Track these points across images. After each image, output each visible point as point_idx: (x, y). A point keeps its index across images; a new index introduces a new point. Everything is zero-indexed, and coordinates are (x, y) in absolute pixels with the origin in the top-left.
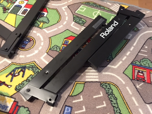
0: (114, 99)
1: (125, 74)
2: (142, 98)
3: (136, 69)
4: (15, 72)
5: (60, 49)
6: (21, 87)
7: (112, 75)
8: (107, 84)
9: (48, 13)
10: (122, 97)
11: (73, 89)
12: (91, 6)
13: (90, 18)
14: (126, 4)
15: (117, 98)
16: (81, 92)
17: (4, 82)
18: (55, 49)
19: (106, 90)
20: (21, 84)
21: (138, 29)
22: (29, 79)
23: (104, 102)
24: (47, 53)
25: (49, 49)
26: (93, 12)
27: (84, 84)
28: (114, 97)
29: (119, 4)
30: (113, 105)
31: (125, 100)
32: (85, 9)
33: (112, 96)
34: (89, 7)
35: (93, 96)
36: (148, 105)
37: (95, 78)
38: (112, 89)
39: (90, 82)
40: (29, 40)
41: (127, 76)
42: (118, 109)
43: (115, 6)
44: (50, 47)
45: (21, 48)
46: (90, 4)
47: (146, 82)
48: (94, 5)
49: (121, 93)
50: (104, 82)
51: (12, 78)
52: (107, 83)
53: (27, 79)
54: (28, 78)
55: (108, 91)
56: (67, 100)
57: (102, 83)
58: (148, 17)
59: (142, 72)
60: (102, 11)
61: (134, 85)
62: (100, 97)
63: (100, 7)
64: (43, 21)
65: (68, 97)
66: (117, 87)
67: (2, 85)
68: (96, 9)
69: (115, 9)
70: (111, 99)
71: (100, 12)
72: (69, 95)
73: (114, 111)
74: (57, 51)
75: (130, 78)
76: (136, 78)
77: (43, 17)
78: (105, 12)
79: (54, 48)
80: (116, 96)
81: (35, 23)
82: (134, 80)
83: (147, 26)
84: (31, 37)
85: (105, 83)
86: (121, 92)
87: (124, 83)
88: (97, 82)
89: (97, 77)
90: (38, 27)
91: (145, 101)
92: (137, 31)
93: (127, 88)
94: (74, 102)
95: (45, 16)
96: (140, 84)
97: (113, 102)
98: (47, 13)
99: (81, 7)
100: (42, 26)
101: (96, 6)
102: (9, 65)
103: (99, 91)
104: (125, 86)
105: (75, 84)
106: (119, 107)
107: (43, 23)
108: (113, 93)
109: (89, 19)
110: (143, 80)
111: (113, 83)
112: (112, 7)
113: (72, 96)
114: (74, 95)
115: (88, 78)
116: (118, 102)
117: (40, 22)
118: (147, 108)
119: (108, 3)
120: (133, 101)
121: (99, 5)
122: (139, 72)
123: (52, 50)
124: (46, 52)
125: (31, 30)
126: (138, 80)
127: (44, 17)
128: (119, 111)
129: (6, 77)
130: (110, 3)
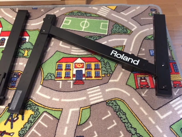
0: (123, 115)
1: (128, 85)
2: (150, 106)
3: (138, 77)
4: (13, 116)
5: (55, 76)
6: (24, 131)
7: (115, 90)
8: (113, 102)
9: (30, 37)
10: (130, 110)
11: (80, 117)
12: (76, 16)
13: (78, 30)
14: (113, 4)
15: (125, 113)
16: (88, 118)
17: (4, 131)
18: (50, 78)
19: (114, 108)
20: (24, 128)
21: (132, 32)
22: (30, 120)
23: (114, 121)
24: (42, 85)
25: (42, 80)
26: (81, 22)
27: (90, 108)
28: (123, 113)
29: (106, 7)
30: (123, 121)
31: (133, 112)
32: (70, 21)
33: (120, 112)
34: (74, 18)
35: (101, 119)
36: (156, 111)
37: (100, 99)
38: (119, 105)
39: (95, 104)
40: (18, 75)
41: (131, 86)
42: (129, 124)
43: (102, 9)
44: (44, 77)
45: (11, 88)
46: (75, 14)
47: (150, 87)
48: (80, 14)
49: (128, 107)
50: (109, 99)
51: (11, 124)
52: (112, 100)
53: (28, 121)
54: (28, 119)
55: (115, 109)
56: (76, 131)
57: (108, 101)
58: (139, 14)
59: (144, 78)
60: (89, 19)
61: (140, 94)
62: (109, 117)
63: (86, 15)
64: (27, 48)
65: (76, 127)
66: (123, 101)
67: (3, 135)
68: (82, 18)
69: (102, 14)
70: (120, 116)
71: (87, 21)
72: (77, 125)
73: (126, 127)
74: (52, 80)
75: (134, 88)
76: (139, 86)
77: (25, 43)
78: (93, 19)
79: (48, 77)
80: (124, 111)
81: (19, 52)
82: (138, 88)
83: (140, 25)
84: (19, 71)
85: (111, 101)
86: (128, 105)
87: (129, 95)
88: (102, 102)
89: (101, 96)
90: (23, 57)
91: (153, 108)
92: (130, 33)
93: (133, 99)
94: (84, 130)
95: (27, 41)
96: (145, 91)
97: (122, 118)
98: (28, 37)
99: (65, 20)
100: (27, 54)
101: (82, 15)
102: (4, 111)
103: (106, 111)
104: (131, 97)
105: (81, 110)
106: (129, 121)
107: (27, 50)
108: (120, 109)
109: (77, 32)
110: (147, 86)
111: (119, 98)
112: (99, 12)
113: (81, 125)
114: (82, 123)
115: (92, 101)
116: (128, 117)
117: (24, 50)
118: (157, 115)
119: (94, 8)
120: (141, 111)
121: (85, 13)
122: (141, 79)
123: (46, 80)
124: (40, 84)
125: (16, 62)
126: (142, 88)
127: (27, 43)
128: (130, 126)
129: (4, 126)
130: (96, 8)
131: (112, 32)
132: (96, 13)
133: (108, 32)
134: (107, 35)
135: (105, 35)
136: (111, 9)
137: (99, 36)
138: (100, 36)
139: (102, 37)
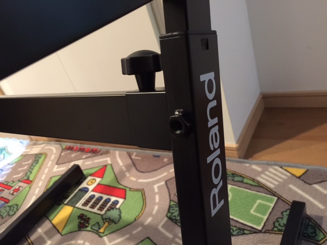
14: (298, 165)
29: (281, 167)
43: (270, 172)
63: (232, 178)
64: (110, 219)
69: (268, 181)
77: (113, 209)
90: (96, 233)
95: (118, 206)
98: (123, 200)
100: (105, 229)
107: (109, 223)
112: (263, 176)
117: (105, 221)
130: (260, 167)
131: (275, 227)
132: (254, 178)
133: (264, 225)
134: (260, 231)
135: (253, 230)
136: (292, 174)
137: (240, 229)
138: (244, 230)
139: (246, 232)
